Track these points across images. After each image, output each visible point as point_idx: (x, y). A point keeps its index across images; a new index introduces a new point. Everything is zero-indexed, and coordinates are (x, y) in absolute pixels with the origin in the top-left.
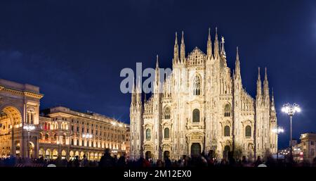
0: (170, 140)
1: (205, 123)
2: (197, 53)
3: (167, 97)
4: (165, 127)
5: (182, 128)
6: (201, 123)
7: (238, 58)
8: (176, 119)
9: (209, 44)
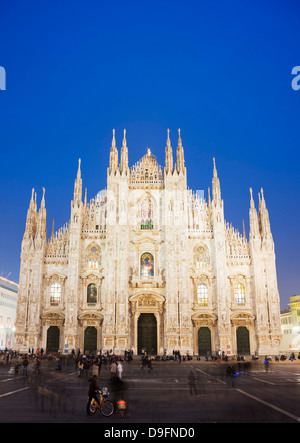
0: (98, 306)
1: (163, 278)
2: (147, 163)
3: (94, 229)
4: (89, 282)
5: (123, 287)
6: (157, 279)
7: (215, 174)
8: (112, 269)
9: (169, 152)
